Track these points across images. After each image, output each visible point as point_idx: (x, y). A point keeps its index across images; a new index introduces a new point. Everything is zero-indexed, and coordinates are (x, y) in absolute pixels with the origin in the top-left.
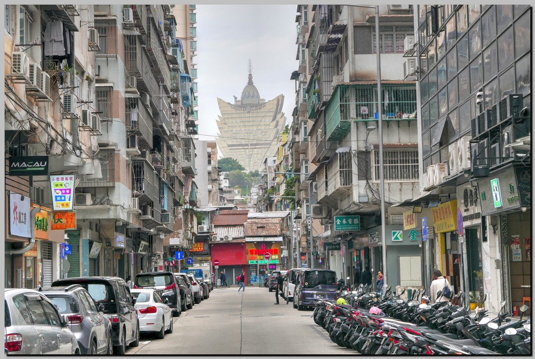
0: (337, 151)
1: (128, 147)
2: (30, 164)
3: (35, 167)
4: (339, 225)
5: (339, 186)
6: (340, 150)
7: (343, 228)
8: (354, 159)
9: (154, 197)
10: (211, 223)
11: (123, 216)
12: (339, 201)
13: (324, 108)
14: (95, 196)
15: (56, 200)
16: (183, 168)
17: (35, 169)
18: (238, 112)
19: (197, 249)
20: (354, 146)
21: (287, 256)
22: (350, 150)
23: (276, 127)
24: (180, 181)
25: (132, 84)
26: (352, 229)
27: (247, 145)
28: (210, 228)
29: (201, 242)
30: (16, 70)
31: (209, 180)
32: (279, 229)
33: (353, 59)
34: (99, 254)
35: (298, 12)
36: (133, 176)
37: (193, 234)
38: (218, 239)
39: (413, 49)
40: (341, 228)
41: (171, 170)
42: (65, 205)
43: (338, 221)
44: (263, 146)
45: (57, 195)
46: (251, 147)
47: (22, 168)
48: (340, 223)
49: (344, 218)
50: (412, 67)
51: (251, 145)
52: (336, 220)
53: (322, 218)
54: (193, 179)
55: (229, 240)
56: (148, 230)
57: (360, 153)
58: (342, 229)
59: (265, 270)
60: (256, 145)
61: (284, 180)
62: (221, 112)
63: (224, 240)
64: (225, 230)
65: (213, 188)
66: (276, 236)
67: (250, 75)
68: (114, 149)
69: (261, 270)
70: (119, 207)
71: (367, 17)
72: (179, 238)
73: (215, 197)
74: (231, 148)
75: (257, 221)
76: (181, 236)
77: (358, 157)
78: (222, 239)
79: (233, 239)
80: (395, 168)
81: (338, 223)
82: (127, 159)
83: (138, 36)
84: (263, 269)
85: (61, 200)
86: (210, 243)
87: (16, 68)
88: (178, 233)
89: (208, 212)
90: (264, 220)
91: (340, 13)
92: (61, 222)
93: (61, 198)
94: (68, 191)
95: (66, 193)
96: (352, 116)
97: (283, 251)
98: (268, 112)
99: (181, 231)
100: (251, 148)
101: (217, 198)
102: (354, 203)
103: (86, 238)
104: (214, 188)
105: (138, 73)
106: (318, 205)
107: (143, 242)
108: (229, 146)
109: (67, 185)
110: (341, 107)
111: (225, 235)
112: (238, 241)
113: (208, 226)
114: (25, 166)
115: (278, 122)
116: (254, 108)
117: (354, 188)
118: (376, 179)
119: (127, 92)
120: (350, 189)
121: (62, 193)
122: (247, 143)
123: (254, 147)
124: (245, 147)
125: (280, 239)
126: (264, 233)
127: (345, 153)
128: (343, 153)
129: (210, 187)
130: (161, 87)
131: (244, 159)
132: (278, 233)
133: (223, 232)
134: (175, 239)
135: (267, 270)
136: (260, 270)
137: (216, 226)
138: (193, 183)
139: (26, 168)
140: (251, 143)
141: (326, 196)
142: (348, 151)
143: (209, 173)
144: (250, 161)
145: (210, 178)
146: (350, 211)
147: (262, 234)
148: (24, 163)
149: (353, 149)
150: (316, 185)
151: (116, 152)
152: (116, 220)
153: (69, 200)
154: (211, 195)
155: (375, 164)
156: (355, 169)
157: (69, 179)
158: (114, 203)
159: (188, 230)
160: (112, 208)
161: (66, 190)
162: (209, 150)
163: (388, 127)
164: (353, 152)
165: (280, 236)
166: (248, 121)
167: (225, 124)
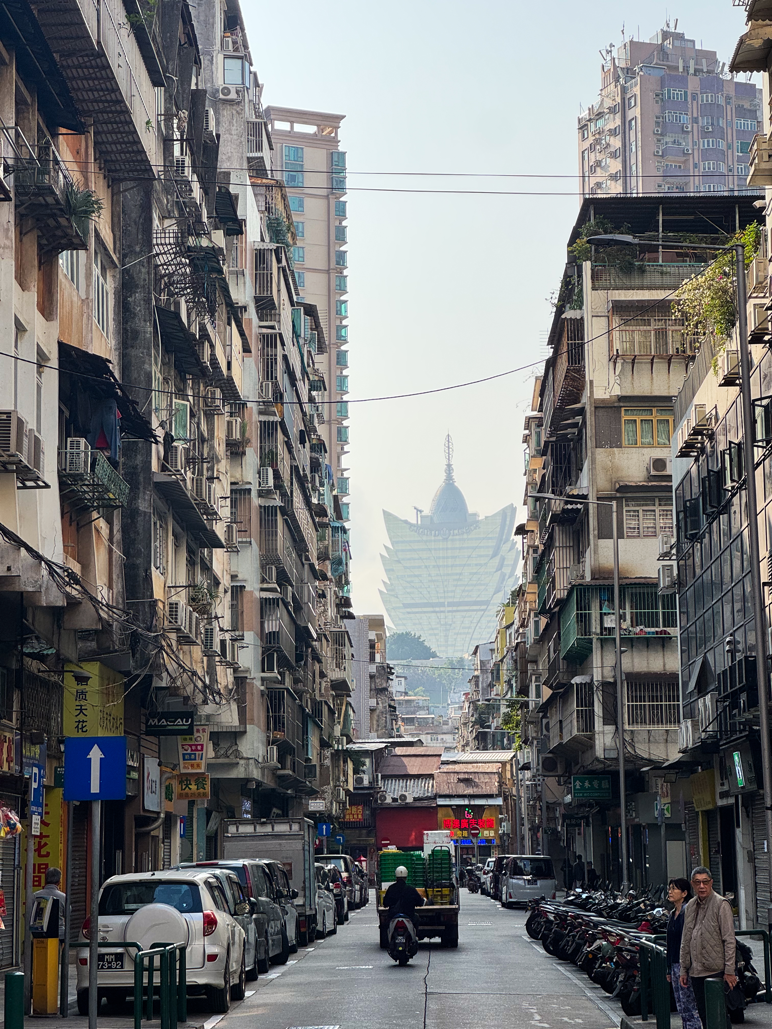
0: (573, 682)
1: (263, 671)
2: (170, 722)
3: (177, 725)
4: (578, 789)
5: (575, 732)
6: (577, 680)
7: (585, 795)
8: (597, 695)
9: (296, 743)
10: (376, 771)
11: (256, 774)
12: (580, 753)
13: (556, 609)
14: (219, 745)
15: (184, 759)
16: (332, 681)
17: (177, 727)
18: (425, 538)
19: (351, 817)
20: (597, 676)
21: (510, 832)
22: (592, 680)
23: (501, 569)
24: (329, 707)
25: (271, 578)
26: (599, 796)
27: (442, 605)
28: (374, 780)
29: (359, 805)
30: (173, 621)
31: (371, 690)
32: (496, 784)
33: (596, 546)
34: (217, 830)
35: (525, 429)
36: (268, 712)
37: (347, 792)
38: (389, 800)
39: (670, 553)
40: (581, 795)
41: (317, 692)
42: (195, 766)
43: (578, 783)
44: (475, 608)
45: (185, 752)
46: (450, 609)
47: (161, 726)
48: (580, 786)
49: (586, 779)
50: (668, 577)
51: (450, 604)
52: (575, 782)
53: (559, 776)
54: (348, 699)
55: (408, 801)
56: (283, 791)
57: (605, 684)
58: (583, 796)
59: (471, 856)
60: (459, 604)
61: (507, 693)
62: (390, 539)
63: (399, 801)
64: (401, 784)
65: (378, 704)
66: (491, 796)
67: (449, 466)
68: (246, 677)
69: (465, 856)
70: (251, 761)
71: (617, 486)
72: (324, 799)
73: (382, 722)
74: (409, 610)
75: (457, 768)
76: (328, 796)
77: (602, 691)
78: (394, 800)
79: (415, 799)
80: (657, 709)
81: (578, 787)
82: (262, 688)
83: (280, 507)
84: (467, 854)
85: (191, 759)
86: (373, 805)
87: (172, 618)
88: (323, 792)
89: (372, 751)
90: (470, 766)
91: (581, 470)
92: (190, 789)
93: (190, 756)
94: (199, 748)
95: (197, 750)
96: (594, 630)
97: (503, 824)
98: (484, 539)
99: (328, 789)
100: (449, 612)
101: (386, 722)
102: (597, 759)
103: (202, 806)
104: (381, 705)
105: (279, 560)
106: (550, 755)
107: (275, 810)
108: (406, 606)
109: (199, 739)
110: (577, 617)
111: (400, 793)
112: (424, 805)
113: (371, 776)
114: (165, 723)
115: (503, 559)
116: (456, 532)
117: (597, 736)
118: (629, 724)
119: (262, 590)
120: (592, 738)
121: (192, 750)
122: (442, 600)
123: (455, 608)
124: (437, 609)
125: (499, 801)
126: (470, 791)
127: (585, 684)
128: (581, 684)
129: (373, 703)
130: (306, 567)
131: (436, 632)
132: (495, 791)
133: (397, 788)
134: (317, 801)
135: (474, 856)
136: (462, 855)
137: (384, 777)
138: (349, 704)
139: (165, 726)
140: (450, 600)
141: (560, 744)
142: (589, 681)
143: (372, 677)
144: (446, 636)
145: (373, 686)
146: (594, 768)
147: (465, 793)
148: (163, 720)
149: (595, 679)
150: (548, 724)
151: (248, 681)
152: (248, 780)
153: (201, 759)
154: (375, 717)
155: (628, 702)
156: (598, 709)
157: (201, 731)
158: (245, 756)
159: (339, 786)
160: (242, 762)
161: (196, 745)
162: (372, 635)
163: (648, 647)
164: (596, 683)
165: (498, 796)
166: (443, 558)
167: (399, 562)
